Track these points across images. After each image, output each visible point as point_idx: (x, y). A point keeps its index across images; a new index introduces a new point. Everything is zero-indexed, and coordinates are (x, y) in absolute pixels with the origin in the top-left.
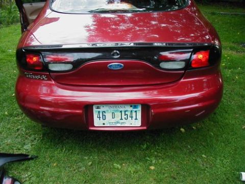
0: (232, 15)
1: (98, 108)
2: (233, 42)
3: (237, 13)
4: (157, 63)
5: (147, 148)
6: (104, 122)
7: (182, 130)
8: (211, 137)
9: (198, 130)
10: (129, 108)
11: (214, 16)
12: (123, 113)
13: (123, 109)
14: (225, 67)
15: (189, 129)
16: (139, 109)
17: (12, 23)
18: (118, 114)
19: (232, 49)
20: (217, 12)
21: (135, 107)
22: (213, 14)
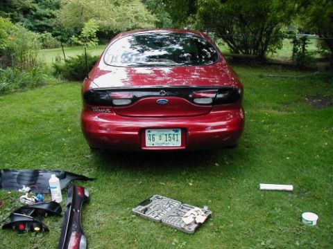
0: (281, 77)
1: (149, 132)
2: (278, 103)
3: (287, 76)
4: (192, 100)
5: (186, 174)
6: (154, 143)
7: (216, 164)
8: (240, 168)
9: (231, 164)
10: (172, 132)
11: (261, 79)
12: (168, 136)
13: (167, 133)
14: (265, 123)
15: (223, 163)
16: (180, 133)
17: (36, 86)
18: (164, 137)
19: (274, 109)
20: (266, 75)
21: (177, 131)
22: (261, 76)
